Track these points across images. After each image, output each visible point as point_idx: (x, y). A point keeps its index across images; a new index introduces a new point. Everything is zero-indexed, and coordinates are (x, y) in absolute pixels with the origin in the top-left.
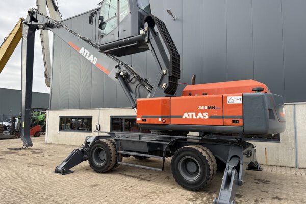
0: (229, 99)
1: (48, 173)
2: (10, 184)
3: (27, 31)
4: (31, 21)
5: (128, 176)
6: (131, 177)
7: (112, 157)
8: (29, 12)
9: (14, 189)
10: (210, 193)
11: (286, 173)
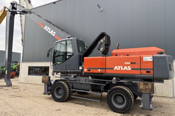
0: (144, 58)
1: (26, 102)
2: (2, 109)
3: (10, 15)
4: (12, 9)
5: (77, 103)
6: (79, 104)
7: (67, 92)
8: (11, 3)
9: (6, 113)
10: (131, 114)
11: (169, 101)
